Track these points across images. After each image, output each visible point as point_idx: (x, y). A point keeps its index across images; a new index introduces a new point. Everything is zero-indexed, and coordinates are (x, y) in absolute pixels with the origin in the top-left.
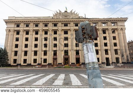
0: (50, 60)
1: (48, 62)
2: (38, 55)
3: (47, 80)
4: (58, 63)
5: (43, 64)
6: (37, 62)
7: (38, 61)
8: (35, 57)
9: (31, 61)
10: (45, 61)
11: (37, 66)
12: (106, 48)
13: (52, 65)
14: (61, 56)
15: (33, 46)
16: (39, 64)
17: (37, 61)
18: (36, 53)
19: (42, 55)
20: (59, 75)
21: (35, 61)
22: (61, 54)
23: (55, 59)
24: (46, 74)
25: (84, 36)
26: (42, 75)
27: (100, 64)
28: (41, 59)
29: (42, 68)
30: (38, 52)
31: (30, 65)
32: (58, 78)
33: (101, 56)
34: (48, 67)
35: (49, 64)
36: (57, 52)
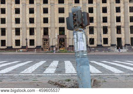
0: (39, 42)
1: (37, 44)
2: (21, 34)
3: (36, 68)
4: (50, 45)
5: (29, 46)
6: (21, 45)
7: (23, 43)
8: (17, 38)
9: (12, 43)
10: (32, 42)
11: (21, 50)
12: (119, 24)
13: (42, 48)
14: (55, 35)
15: (14, 21)
16: (23, 47)
17: (21, 42)
18: (18, 32)
19: (26, 35)
20: (52, 61)
21: (18, 42)
22: (55, 33)
23: (46, 40)
24: (34, 61)
25: (75, 24)
26: (29, 62)
27: (109, 47)
28: (27, 40)
29: (29, 53)
30: (21, 31)
31: (10, 48)
32: (50, 66)
33: (111, 35)
34: (36, 51)
35: (38, 47)
36: (49, 30)
